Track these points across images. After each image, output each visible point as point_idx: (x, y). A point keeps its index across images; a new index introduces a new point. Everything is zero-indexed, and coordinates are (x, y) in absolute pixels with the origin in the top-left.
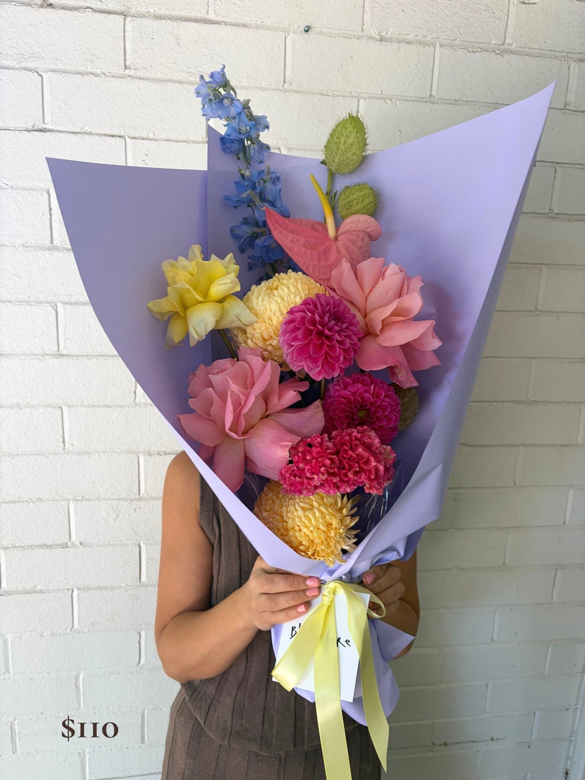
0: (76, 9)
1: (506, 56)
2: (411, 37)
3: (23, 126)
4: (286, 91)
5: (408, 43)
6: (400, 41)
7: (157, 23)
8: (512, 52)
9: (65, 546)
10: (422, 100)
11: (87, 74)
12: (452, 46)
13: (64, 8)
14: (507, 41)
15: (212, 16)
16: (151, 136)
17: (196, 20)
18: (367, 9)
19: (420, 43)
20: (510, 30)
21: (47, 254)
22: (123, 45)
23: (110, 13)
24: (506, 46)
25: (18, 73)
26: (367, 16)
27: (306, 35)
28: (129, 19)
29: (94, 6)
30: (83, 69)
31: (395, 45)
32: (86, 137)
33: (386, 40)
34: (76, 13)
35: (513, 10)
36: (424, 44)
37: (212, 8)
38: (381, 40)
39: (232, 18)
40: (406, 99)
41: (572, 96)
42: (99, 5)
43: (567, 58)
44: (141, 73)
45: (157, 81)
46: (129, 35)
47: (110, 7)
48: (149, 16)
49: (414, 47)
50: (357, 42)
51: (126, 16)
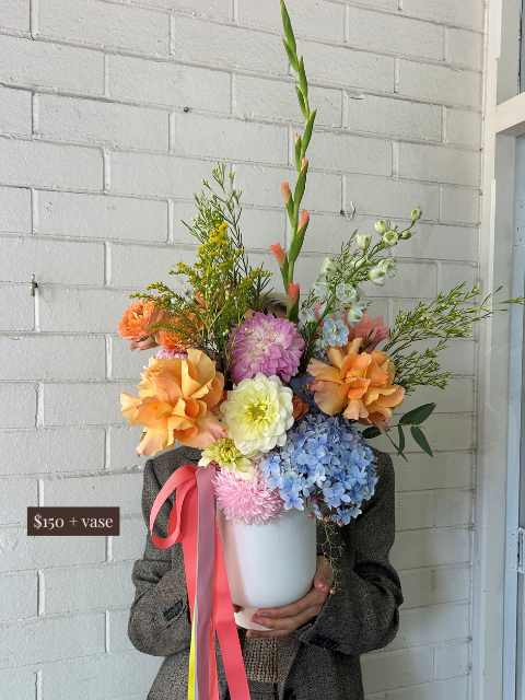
1: (344, 137)
2: (269, 120)
4: (171, 156)
5: (268, 123)
6: (261, 122)
7: (61, 99)
8: (347, 133)
10: (280, 166)
14: (345, 125)
15: (107, 96)
16: (55, 188)
17: (94, 99)
18: (234, 97)
19: (277, 124)
20: (345, 117)
22: (30, 114)
23: (19, 88)
24: (343, 129)
26: (234, 103)
27: (186, 114)
28: (36, 99)
29: (5, 82)
31: (258, 125)
33: (250, 121)
35: (346, 103)
36: (280, 125)
37: (107, 90)
38: (246, 120)
39: (125, 98)
40: (269, 166)
41: (396, 168)
42: (10, 82)
43: (390, 138)
44: (47, 137)
45: (61, 144)
46: (36, 107)
47: (20, 84)
48: (53, 93)
49: (272, 127)
50: (227, 121)
51: (33, 92)
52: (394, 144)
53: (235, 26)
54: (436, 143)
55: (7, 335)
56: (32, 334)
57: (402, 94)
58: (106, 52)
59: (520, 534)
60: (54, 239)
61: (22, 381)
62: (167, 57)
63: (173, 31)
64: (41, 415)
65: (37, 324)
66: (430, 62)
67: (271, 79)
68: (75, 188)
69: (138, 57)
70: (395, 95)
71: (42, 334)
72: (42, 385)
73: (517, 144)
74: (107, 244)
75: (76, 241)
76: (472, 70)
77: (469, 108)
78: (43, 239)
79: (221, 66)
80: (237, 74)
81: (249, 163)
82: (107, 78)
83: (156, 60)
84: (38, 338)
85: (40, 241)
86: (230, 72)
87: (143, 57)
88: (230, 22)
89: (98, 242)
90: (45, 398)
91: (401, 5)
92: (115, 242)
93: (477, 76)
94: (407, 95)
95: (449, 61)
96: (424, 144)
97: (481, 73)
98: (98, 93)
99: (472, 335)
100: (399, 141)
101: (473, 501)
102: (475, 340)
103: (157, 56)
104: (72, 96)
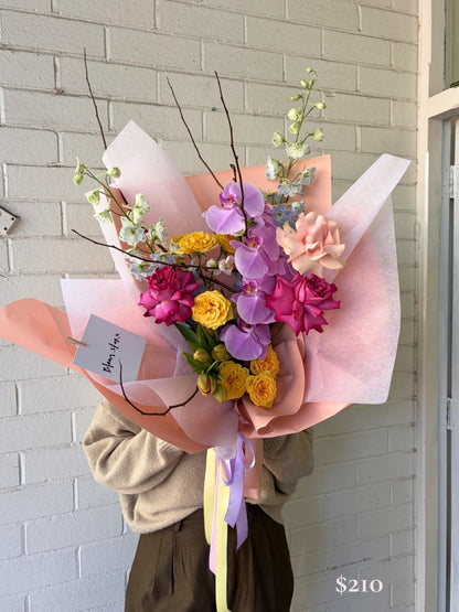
0: (79, 96)
1: (322, 125)
2: (271, 114)
3: (44, 163)
4: (203, 143)
5: (270, 117)
6: (265, 116)
7: (128, 105)
8: (324, 122)
9: (68, 446)
11: (86, 133)
13: (71, 95)
14: (322, 116)
15: (160, 102)
17: (150, 104)
18: (246, 99)
19: (276, 117)
21: (59, 242)
22: (107, 117)
23: (99, 99)
24: (321, 119)
25: (42, 133)
26: (246, 103)
27: (212, 112)
28: (111, 104)
29: (89, 94)
30: (83, 131)
31: (263, 118)
33: (258, 115)
34: (78, 98)
35: (323, 100)
36: (278, 118)
37: (158, 97)
38: (255, 115)
39: (171, 103)
40: (270, 146)
41: (359, 145)
43: (353, 124)
46: (111, 112)
47: (99, 95)
48: (122, 101)
49: (273, 119)
50: (241, 116)
51: (109, 101)
52: (358, 129)
53: (245, 48)
54: (386, 126)
55: (95, 274)
57: (361, 92)
58: (157, 70)
59: (449, 402)
62: (200, 72)
63: (203, 53)
66: (380, 68)
67: (271, 85)
69: (178, 72)
70: (357, 93)
73: (444, 125)
76: (409, 72)
77: (408, 100)
79: (237, 77)
80: (248, 82)
81: (258, 145)
82: (159, 89)
83: (191, 74)
86: (243, 81)
87: (183, 73)
88: (242, 45)
91: (361, 28)
93: (414, 76)
94: (366, 92)
95: (394, 67)
96: (377, 127)
97: (417, 74)
98: (153, 99)
99: (413, 263)
100: (361, 126)
101: (416, 380)
102: (416, 267)
103: (193, 71)
104: (136, 103)
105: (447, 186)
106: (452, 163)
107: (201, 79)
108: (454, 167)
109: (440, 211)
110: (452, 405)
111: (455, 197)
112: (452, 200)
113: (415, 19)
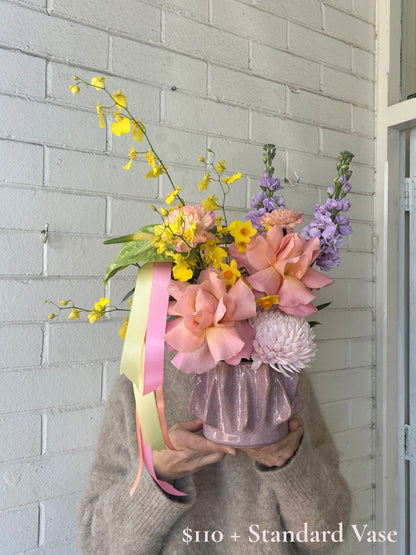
0: (9, 49)
1: (287, 122)
2: (235, 103)
4: (160, 125)
5: (234, 106)
6: (229, 104)
7: (72, 69)
8: (289, 119)
10: (242, 141)
11: (15, 96)
12: (258, 111)
14: (287, 112)
15: (110, 70)
16: (65, 146)
17: (99, 72)
18: (209, 82)
19: (240, 107)
20: (288, 106)
22: (45, 80)
23: (36, 56)
24: (286, 115)
26: (210, 87)
27: (173, 92)
28: (50, 64)
29: (22, 49)
30: (11, 93)
31: (226, 106)
32: (12, 143)
33: (221, 102)
34: (8, 51)
35: (288, 95)
36: (243, 108)
37: (110, 65)
38: (219, 102)
39: (125, 74)
40: (234, 139)
41: (321, 148)
42: (27, 50)
44: (58, 101)
45: (71, 108)
46: (50, 74)
47: (36, 52)
48: (65, 63)
49: (237, 109)
50: (204, 101)
51: (48, 60)
52: (321, 131)
53: (210, 26)
54: (347, 131)
55: (17, 279)
56: (40, 278)
57: (325, 93)
58: (110, 34)
59: (407, 430)
60: (62, 192)
61: (30, 323)
62: (159, 44)
63: (164, 23)
64: (46, 354)
65: (45, 269)
66: (341, 70)
67: (236, 70)
68: (82, 148)
69: (135, 40)
70: (320, 93)
71: (49, 278)
72: (47, 325)
73: (400, 135)
74: (108, 197)
75: (81, 195)
76: (367, 79)
77: (367, 107)
78: (53, 191)
79: (200, 56)
80: (212, 64)
81: (221, 136)
82: (110, 55)
83: (150, 45)
84: (45, 281)
85: (50, 194)
86: (206, 62)
87: (139, 42)
88: (206, 22)
89: (100, 196)
90: (51, 337)
91: (324, 26)
92: (115, 197)
93: (371, 84)
94: (329, 93)
95: (354, 71)
96: (339, 131)
97: (374, 82)
98: (103, 67)
99: (371, 277)
100: (324, 128)
101: (374, 406)
102: (373, 281)
103: (151, 41)
104: (81, 67)
105: (403, 198)
106: (408, 175)
107: (160, 52)
108: (409, 180)
109: (397, 223)
110: (410, 433)
111: (410, 210)
112: (407, 213)
113: (371, 27)
